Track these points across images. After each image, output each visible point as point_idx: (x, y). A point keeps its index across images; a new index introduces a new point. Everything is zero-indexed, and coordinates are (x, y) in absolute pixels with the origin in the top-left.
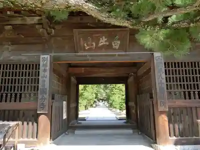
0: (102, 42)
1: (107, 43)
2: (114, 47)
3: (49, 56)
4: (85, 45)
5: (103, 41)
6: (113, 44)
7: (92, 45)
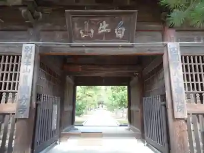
0: (102, 29)
1: (109, 30)
2: (118, 35)
3: (34, 46)
4: (81, 32)
5: (104, 28)
6: (116, 32)
7: (90, 32)
